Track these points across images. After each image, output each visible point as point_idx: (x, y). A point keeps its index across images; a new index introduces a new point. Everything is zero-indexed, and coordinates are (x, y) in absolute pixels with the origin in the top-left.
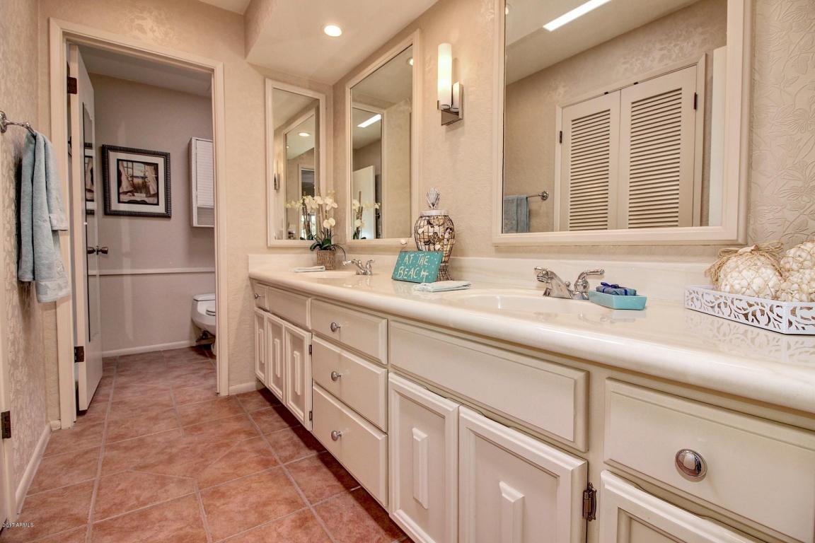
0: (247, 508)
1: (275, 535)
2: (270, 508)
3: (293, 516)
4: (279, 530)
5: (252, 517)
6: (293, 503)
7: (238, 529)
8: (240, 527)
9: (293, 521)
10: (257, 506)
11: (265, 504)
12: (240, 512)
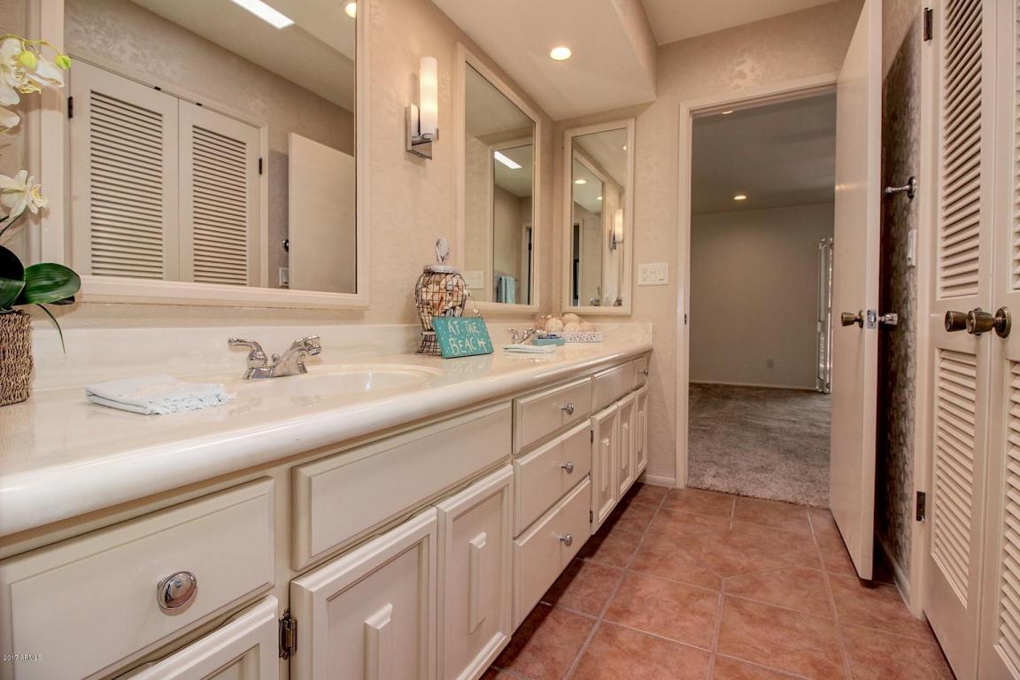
0: (654, 664)
1: (653, 620)
2: (634, 646)
3: (622, 624)
4: (646, 621)
5: (657, 651)
6: (608, 634)
7: (680, 649)
8: (677, 650)
9: (627, 619)
10: (644, 658)
11: (634, 654)
12: (666, 666)
